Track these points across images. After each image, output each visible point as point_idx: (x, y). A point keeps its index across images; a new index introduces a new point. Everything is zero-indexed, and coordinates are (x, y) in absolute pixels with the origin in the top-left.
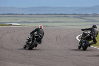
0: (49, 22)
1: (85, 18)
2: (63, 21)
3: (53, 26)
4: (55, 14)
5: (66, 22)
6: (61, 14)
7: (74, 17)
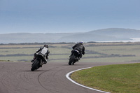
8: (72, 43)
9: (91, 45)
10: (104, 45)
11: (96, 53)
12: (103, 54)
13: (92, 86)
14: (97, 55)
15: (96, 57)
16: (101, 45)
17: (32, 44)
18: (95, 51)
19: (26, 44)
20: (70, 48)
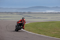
0: (2, 17)
1: (23, 14)
2: (10, 16)
3: (4, 20)
4: (5, 12)
5: (12, 17)
6: (9, 12)
7: (17, 14)
8: (21, 12)
11: (31, 17)
12: (34, 17)
13: (29, 31)
15: (31, 19)
20: (20, 15)
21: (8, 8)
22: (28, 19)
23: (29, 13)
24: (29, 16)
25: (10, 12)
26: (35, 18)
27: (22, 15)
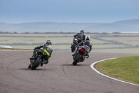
8: (97, 33)
9: (116, 36)
10: (129, 36)
11: (121, 44)
12: (127, 45)
13: (116, 77)
14: (122, 46)
15: (120, 48)
16: (125, 36)
17: (58, 33)
18: (120, 41)
19: (51, 33)
20: (95, 38)
21: (68, 23)
22: (113, 48)
23: (116, 35)
24: (116, 43)
25: (71, 31)
26: (130, 47)
27: (100, 40)
